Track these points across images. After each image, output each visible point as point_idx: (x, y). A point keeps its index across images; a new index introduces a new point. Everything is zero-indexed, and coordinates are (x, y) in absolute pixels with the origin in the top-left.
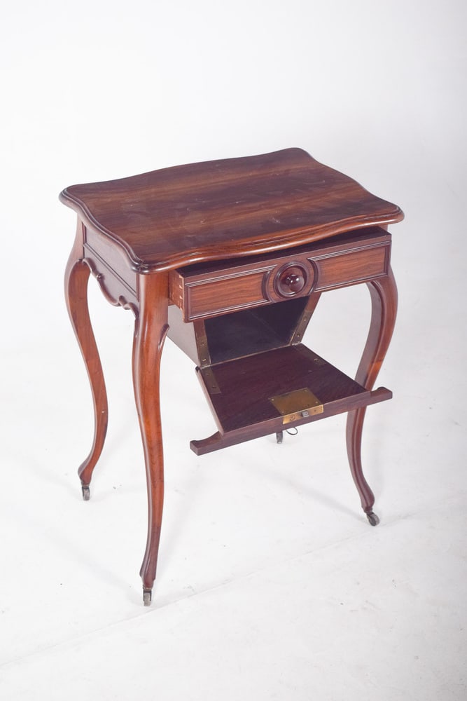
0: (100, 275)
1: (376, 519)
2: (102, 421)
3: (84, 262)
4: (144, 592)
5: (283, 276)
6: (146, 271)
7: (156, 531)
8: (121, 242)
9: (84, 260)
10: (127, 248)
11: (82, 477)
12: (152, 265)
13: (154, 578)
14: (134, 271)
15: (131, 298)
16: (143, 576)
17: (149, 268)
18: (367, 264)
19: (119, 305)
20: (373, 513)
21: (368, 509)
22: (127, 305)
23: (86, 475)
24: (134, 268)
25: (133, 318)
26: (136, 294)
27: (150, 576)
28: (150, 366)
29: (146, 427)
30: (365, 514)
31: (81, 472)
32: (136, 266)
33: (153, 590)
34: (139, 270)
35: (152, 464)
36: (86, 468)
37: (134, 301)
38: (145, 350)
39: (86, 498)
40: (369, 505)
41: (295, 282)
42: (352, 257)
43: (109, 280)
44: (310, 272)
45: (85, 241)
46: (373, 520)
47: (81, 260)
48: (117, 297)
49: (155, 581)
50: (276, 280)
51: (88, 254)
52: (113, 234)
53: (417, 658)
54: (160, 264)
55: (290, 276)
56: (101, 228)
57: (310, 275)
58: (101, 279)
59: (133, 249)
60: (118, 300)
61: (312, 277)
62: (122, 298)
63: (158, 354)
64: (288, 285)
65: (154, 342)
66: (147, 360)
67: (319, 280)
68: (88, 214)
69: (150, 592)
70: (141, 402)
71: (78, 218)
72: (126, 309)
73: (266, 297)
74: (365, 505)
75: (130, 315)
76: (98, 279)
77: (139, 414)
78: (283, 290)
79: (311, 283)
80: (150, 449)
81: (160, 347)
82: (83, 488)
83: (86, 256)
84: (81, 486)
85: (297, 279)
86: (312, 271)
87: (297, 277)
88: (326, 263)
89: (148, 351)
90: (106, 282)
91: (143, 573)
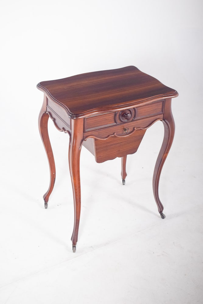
0: (54, 118)
1: (164, 216)
2: (53, 177)
3: (47, 114)
4: (73, 247)
5: (122, 113)
6: (75, 118)
7: (78, 222)
8: (64, 106)
9: (47, 112)
10: (66, 108)
11: (45, 199)
12: (77, 116)
13: (77, 241)
14: (70, 118)
15: (67, 128)
16: (72, 240)
17: (76, 117)
18: (155, 108)
19: (62, 131)
20: (163, 214)
21: (161, 212)
22: (66, 131)
23: (46, 199)
24: (70, 117)
25: (69, 137)
26: (70, 127)
27: (75, 240)
28: (76, 157)
29: (74, 181)
30: (160, 214)
31: (45, 197)
32: (71, 116)
33: (76, 246)
34: (72, 117)
35: (76, 195)
36: (47, 196)
37: (69, 130)
38: (74, 150)
39: (46, 208)
40: (161, 210)
41: (127, 116)
42: (149, 106)
43: (58, 121)
44: (133, 112)
45: (47, 104)
46: (163, 217)
47: (45, 112)
48: (61, 128)
49: (77, 242)
50: (120, 115)
51: (49, 110)
52: (60, 102)
53: (185, 275)
54: (80, 115)
55: (125, 113)
56: (55, 100)
57: (133, 113)
58: (54, 120)
59: (69, 109)
60: (62, 129)
61: (134, 114)
62: (63, 128)
63: (79, 151)
64: (124, 117)
65: (77, 146)
66: (75, 154)
67: (136, 115)
68: (49, 94)
69: (75, 247)
70: (72, 171)
71: (44, 95)
72: (65, 133)
73: (116, 122)
74: (160, 210)
75: (67, 135)
76: (53, 120)
77: (71, 176)
78: (122, 119)
79: (133, 116)
80: (76, 190)
81: (80, 149)
82: (45, 204)
83: (47, 111)
84: (44, 203)
85: (128, 115)
86: (134, 112)
87: (128, 114)
88: (139, 108)
89: (75, 150)
90: (56, 121)
91: (72, 239)
